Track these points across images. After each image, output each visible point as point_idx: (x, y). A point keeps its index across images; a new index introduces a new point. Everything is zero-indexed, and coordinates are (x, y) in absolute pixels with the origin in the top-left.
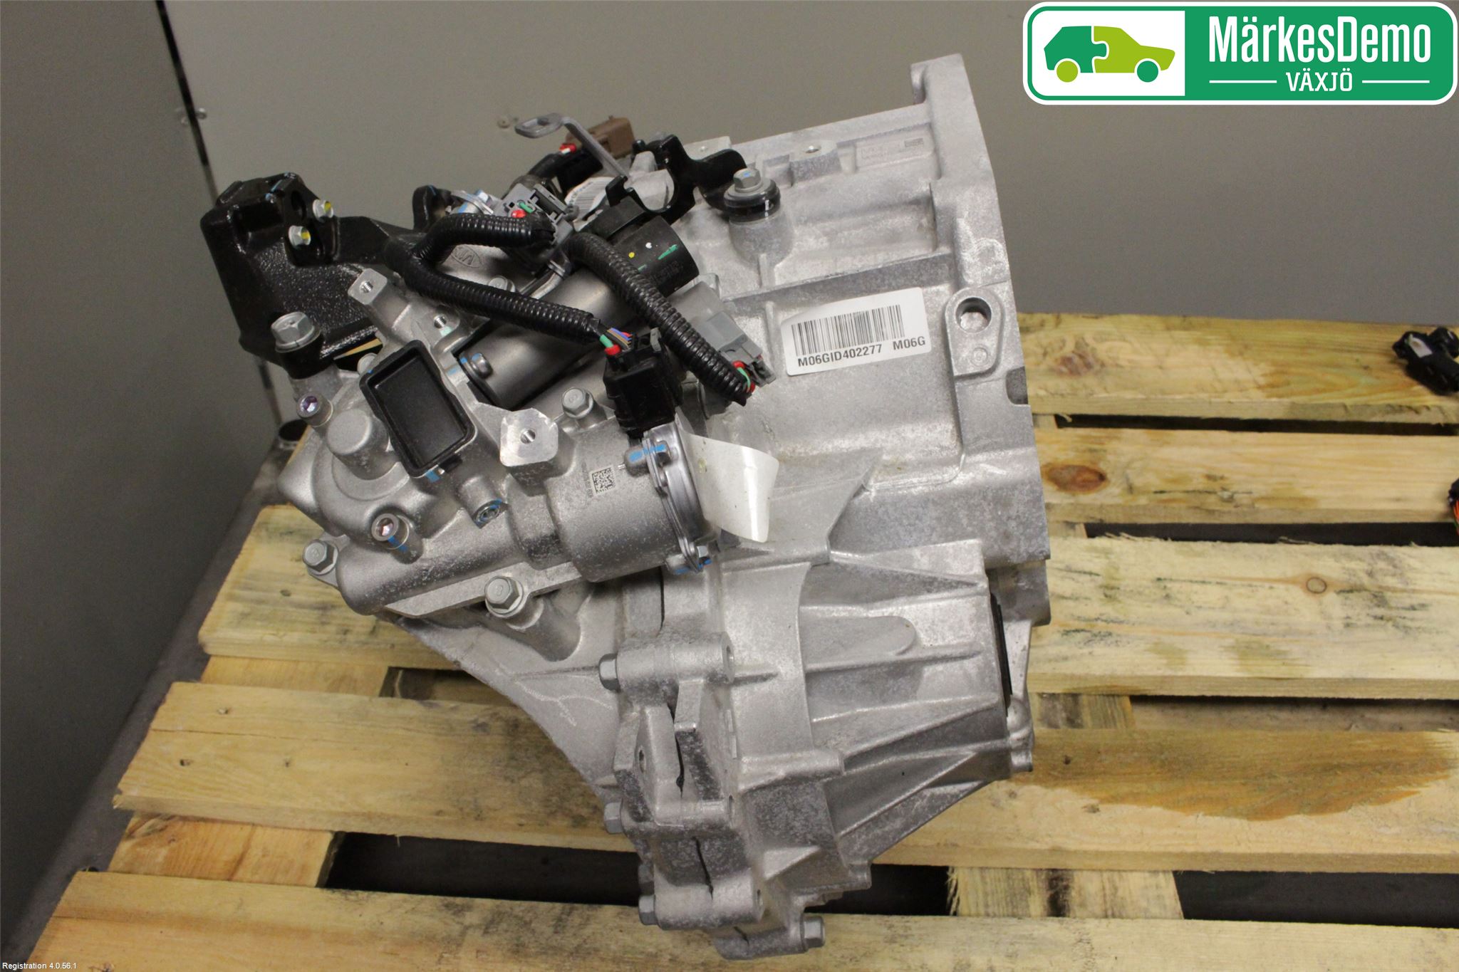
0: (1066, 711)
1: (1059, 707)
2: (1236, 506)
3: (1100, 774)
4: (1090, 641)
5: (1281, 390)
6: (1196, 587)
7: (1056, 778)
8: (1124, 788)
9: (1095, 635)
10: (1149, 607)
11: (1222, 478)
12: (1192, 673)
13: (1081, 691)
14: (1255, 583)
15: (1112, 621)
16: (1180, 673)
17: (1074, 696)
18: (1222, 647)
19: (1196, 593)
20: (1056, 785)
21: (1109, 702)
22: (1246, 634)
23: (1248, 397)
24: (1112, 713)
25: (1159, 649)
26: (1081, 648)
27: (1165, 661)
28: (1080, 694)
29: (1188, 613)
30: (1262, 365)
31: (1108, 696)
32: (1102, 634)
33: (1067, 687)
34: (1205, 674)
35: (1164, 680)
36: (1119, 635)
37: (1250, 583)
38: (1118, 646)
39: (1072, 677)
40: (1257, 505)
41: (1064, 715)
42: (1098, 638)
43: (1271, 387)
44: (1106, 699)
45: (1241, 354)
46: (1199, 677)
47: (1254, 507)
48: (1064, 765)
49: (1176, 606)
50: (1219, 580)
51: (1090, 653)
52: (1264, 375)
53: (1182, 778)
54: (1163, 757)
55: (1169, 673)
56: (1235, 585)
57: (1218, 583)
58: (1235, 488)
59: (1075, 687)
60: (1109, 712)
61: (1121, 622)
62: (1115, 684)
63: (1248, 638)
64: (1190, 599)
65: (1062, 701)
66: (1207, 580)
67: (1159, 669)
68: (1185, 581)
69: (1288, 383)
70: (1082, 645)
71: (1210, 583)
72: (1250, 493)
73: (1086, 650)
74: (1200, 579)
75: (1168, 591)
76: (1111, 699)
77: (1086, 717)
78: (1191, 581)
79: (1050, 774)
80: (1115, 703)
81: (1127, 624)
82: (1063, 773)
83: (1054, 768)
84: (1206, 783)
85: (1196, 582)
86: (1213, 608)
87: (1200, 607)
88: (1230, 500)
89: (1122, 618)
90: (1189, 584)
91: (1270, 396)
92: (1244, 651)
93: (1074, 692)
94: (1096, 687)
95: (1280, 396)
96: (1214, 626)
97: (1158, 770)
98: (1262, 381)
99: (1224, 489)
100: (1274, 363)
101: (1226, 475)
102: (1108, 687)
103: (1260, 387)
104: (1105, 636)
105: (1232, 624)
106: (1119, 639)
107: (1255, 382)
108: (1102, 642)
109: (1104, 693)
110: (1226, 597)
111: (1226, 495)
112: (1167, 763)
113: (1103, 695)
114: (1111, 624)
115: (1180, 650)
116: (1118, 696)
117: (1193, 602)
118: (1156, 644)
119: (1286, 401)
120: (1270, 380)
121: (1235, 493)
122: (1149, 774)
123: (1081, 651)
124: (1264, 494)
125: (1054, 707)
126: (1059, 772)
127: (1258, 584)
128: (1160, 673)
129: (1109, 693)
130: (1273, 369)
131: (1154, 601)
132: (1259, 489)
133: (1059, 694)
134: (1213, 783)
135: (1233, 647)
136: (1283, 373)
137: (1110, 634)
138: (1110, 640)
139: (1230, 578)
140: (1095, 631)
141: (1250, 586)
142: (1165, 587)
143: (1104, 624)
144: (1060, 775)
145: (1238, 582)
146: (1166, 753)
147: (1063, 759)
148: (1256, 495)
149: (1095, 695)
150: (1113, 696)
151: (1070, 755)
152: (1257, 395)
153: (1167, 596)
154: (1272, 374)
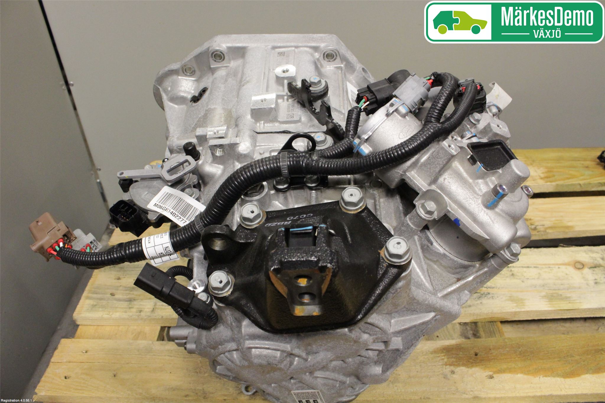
0: (472, 331)
1: (469, 328)
2: (538, 232)
3: (492, 359)
4: (480, 297)
5: (551, 179)
6: (525, 269)
7: (472, 363)
8: (504, 366)
9: (482, 295)
10: (505, 280)
11: (530, 219)
12: (528, 310)
13: (478, 321)
14: (551, 266)
15: (489, 287)
16: (523, 310)
17: (475, 323)
18: (540, 296)
19: (525, 272)
20: (472, 366)
21: (491, 325)
22: (550, 290)
23: (537, 183)
24: (493, 330)
25: (512, 299)
26: (476, 301)
27: (515, 305)
28: (478, 322)
29: (523, 282)
30: (541, 169)
31: (490, 322)
32: (485, 293)
33: (472, 319)
34: (534, 309)
35: (515, 313)
36: (493, 294)
37: (549, 266)
38: (493, 299)
39: (474, 314)
40: (547, 231)
41: (471, 332)
42: (484, 296)
43: (547, 178)
44: (489, 323)
45: (532, 164)
46: (531, 311)
47: (546, 232)
48: (475, 356)
49: (517, 278)
50: (535, 266)
51: (481, 303)
52: (543, 173)
53: (530, 359)
54: (520, 350)
55: (518, 310)
56: (542, 268)
57: (535, 267)
58: (536, 224)
59: (475, 319)
60: (492, 329)
61: (493, 288)
62: (493, 316)
63: (551, 292)
64: (523, 275)
65: (470, 326)
66: (529, 266)
67: (513, 308)
68: (519, 267)
69: (554, 176)
70: (477, 299)
71: (531, 267)
72: (544, 225)
73: (479, 302)
74: (527, 266)
75: (513, 272)
76: (492, 323)
77: (482, 333)
78: (523, 267)
79: (469, 361)
80: (494, 325)
81: (496, 288)
82: (475, 360)
83: (471, 358)
84: (542, 361)
85: (525, 267)
86: (534, 279)
87: (528, 279)
88: (535, 229)
89: (493, 286)
90: (521, 268)
91: (546, 182)
92: (551, 297)
93: (475, 321)
94: (485, 318)
95: (551, 182)
96: (535, 287)
97: (519, 356)
98: (542, 176)
99: (532, 224)
100: (546, 167)
101: (532, 218)
102: (490, 318)
103: (541, 178)
104: (487, 295)
105: (543, 286)
106: (493, 295)
107: (540, 176)
108: (486, 297)
109: (489, 321)
110: (539, 273)
111: (533, 227)
112: (522, 352)
113: (488, 322)
114: (489, 289)
115: (522, 299)
116: (495, 322)
117: (525, 277)
118: (510, 297)
119: (554, 184)
120: (546, 175)
121: (537, 226)
122: (515, 358)
123: (477, 302)
124: (550, 225)
125: (467, 329)
126: (473, 360)
127: (553, 266)
128: (514, 310)
129: (491, 321)
130: (546, 170)
131: (507, 277)
132: (548, 223)
133: (468, 323)
134: (545, 361)
135: (545, 296)
136: (551, 171)
137: (489, 293)
138: (489, 296)
139: (540, 265)
140: (482, 292)
141: (549, 267)
142: (511, 270)
143: (486, 289)
144: (474, 362)
145: (544, 266)
146: (521, 348)
147: (474, 354)
148: (546, 226)
149: (485, 322)
150: (493, 322)
151: (477, 351)
152: (541, 182)
153: (513, 275)
154: (546, 172)
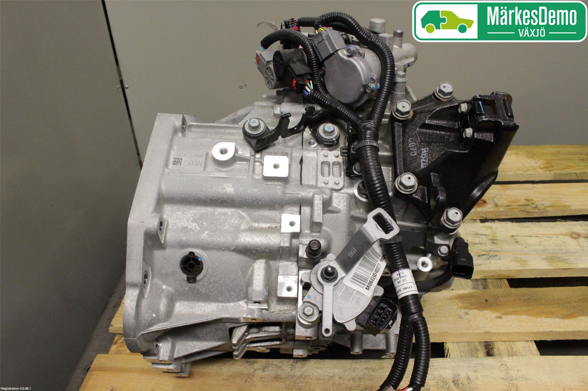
0: (482, 285)
1: (479, 284)
2: (539, 210)
3: (500, 304)
4: (489, 258)
5: (550, 169)
6: (527, 238)
7: (483, 307)
8: (511, 310)
9: (491, 256)
10: (510, 246)
11: (532, 200)
12: (531, 268)
13: (487, 278)
14: (550, 236)
15: (496, 251)
16: (526, 268)
17: (485, 280)
18: (541, 258)
19: (528, 240)
20: (483, 310)
21: (499, 282)
22: (550, 253)
23: (537, 172)
24: (500, 284)
25: (516, 260)
26: (485, 261)
27: (519, 264)
28: (487, 279)
29: (526, 247)
30: (541, 161)
31: (498, 279)
32: (493, 255)
33: (482, 276)
34: (536, 268)
35: (520, 271)
36: (500, 256)
37: (549, 236)
38: (500, 259)
39: (484, 271)
40: (547, 209)
41: (482, 287)
42: (492, 257)
43: (546, 168)
44: (497, 280)
45: (532, 157)
46: (534, 269)
47: (546, 210)
48: (486, 302)
49: (521, 245)
50: (536, 235)
51: (490, 263)
52: (542, 164)
53: (533, 305)
54: (524, 298)
55: (522, 268)
56: (543, 237)
57: (536, 236)
58: (537, 203)
59: (485, 275)
60: (499, 285)
61: (501, 251)
62: (501, 274)
63: (551, 255)
64: (526, 242)
65: (480, 282)
66: (531, 235)
67: (518, 267)
68: (522, 236)
69: (552, 166)
70: (486, 260)
71: (533, 236)
72: (544, 205)
73: (488, 262)
74: (529, 235)
75: (517, 240)
76: (499, 280)
77: (490, 286)
78: (525, 236)
79: (480, 306)
80: (501, 282)
81: (503, 252)
82: (485, 305)
83: (482, 303)
84: (543, 306)
85: (527, 236)
86: (536, 245)
87: (530, 245)
88: (536, 207)
89: (500, 250)
90: (525, 237)
91: (546, 171)
92: (551, 259)
93: (485, 278)
94: (493, 275)
95: (550, 171)
96: (537, 251)
97: (523, 303)
98: (542, 166)
99: (533, 204)
100: (546, 160)
101: (533, 199)
102: (498, 275)
103: (541, 168)
104: (494, 256)
105: (544, 250)
106: (500, 257)
107: (540, 167)
108: (494, 259)
109: (497, 278)
110: (540, 241)
111: (534, 206)
112: (526, 300)
113: (496, 279)
114: (496, 252)
115: (525, 260)
116: (502, 279)
117: (527, 244)
118: (515, 258)
119: (552, 172)
120: (545, 166)
121: (538, 205)
122: (520, 304)
123: (486, 262)
124: (549, 205)
125: (477, 284)
126: (484, 305)
127: (552, 236)
128: (518, 268)
129: (498, 278)
130: (546, 162)
131: (512, 243)
132: (547, 203)
133: (479, 279)
134: (546, 306)
135: (546, 258)
136: (550, 163)
137: (496, 256)
138: (496, 258)
139: (540, 235)
140: (490, 255)
141: (549, 237)
142: (515, 239)
143: (493, 252)
144: (484, 306)
145: (544, 236)
146: (525, 296)
147: (485, 300)
148: (546, 205)
149: (493, 279)
150: (500, 279)
151: (488, 299)
152: (541, 171)
153: (517, 242)
154: (546, 164)
